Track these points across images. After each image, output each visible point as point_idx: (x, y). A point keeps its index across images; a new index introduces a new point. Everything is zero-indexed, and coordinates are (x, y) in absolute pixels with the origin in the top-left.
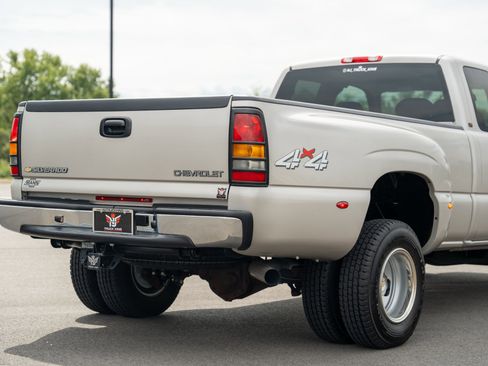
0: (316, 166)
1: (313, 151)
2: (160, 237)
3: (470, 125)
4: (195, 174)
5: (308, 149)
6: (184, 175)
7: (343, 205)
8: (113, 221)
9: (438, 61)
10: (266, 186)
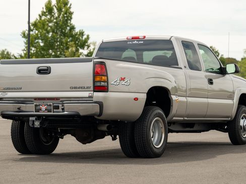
0: (126, 84)
1: (125, 78)
2: (66, 113)
3: (185, 67)
4: (79, 88)
5: (123, 77)
6: (74, 89)
7: (136, 99)
8: (43, 108)
9: (170, 39)
10: (107, 92)
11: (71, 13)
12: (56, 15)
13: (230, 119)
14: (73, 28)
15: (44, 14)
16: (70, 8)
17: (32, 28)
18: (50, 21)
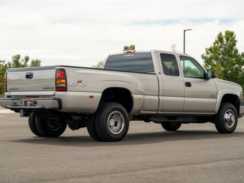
0: (83, 85)
1: (82, 81)
4: (48, 88)
5: (80, 80)
6: (45, 89)
7: (91, 97)
8: (29, 103)
9: (150, 52)
10: (66, 91)
11: (235, 41)
12: (225, 43)
13: (213, 113)
14: (236, 51)
15: (216, 42)
16: (235, 38)
17: (208, 52)
18: (221, 47)
